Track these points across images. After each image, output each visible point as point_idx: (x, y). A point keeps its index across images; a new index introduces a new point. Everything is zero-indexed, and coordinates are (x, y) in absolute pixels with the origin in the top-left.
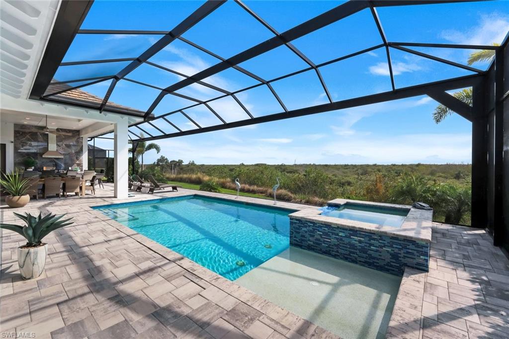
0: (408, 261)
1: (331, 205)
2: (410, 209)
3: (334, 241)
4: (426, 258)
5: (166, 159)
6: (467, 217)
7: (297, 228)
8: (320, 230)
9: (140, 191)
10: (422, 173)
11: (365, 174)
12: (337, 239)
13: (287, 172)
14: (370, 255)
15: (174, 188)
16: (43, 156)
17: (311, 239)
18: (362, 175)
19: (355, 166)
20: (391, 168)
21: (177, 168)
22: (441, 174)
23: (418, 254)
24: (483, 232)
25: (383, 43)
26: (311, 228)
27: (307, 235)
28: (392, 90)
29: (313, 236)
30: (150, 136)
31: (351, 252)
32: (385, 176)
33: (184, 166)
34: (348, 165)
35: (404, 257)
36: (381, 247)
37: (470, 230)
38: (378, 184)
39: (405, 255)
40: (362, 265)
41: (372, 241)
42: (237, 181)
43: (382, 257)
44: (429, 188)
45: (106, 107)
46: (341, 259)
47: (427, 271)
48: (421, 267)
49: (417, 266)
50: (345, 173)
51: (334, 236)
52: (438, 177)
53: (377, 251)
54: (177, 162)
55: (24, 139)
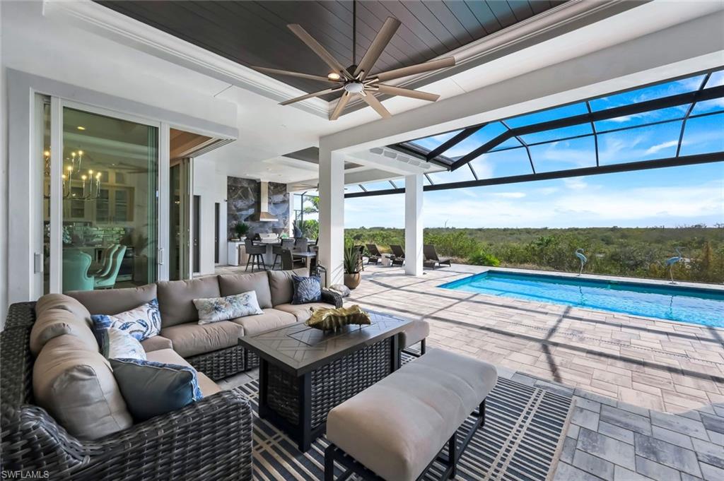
16: (260, 219)
55: (236, 196)
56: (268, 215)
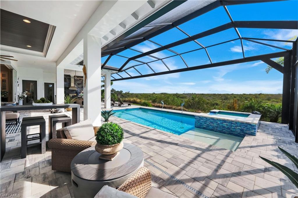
0: (248, 132)
1: (211, 112)
2: (250, 114)
3: (215, 125)
4: (255, 130)
5: (115, 90)
6: (280, 119)
7: (198, 120)
8: (209, 121)
9: (113, 106)
10: (262, 99)
11: (227, 99)
12: (217, 124)
13: (180, 98)
14: (231, 130)
15: (129, 105)
16: (69, 89)
17: (205, 124)
18: (224, 100)
19: (220, 95)
20: (243, 96)
21: (120, 95)
22: (274, 100)
23: (252, 129)
24: (287, 125)
25: (239, 38)
26: (205, 120)
27: (203, 123)
28: (243, 58)
29: (206, 123)
30: (114, 79)
31: (223, 129)
32: (238, 100)
33: (123, 94)
34: (216, 94)
35: (246, 130)
36: (236, 127)
37: (280, 124)
38: (235, 104)
39: (246, 129)
40: (227, 134)
41: (232, 125)
42: (162, 101)
43: (237, 131)
44: (262, 105)
45: (104, 67)
46: (218, 132)
47: (255, 135)
48: (253, 134)
49: (251, 134)
50: (214, 99)
51: (215, 123)
52: (272, 101)
53: (234, 128)
54: (120, 92)
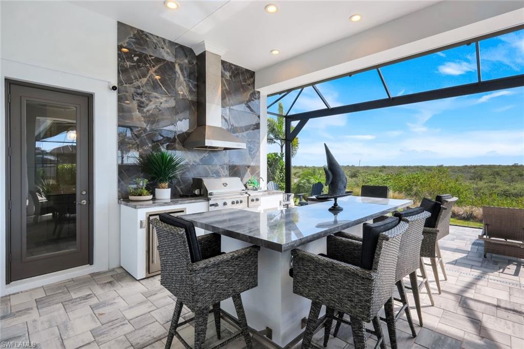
55: (144, 80)
56: (220, 133)
